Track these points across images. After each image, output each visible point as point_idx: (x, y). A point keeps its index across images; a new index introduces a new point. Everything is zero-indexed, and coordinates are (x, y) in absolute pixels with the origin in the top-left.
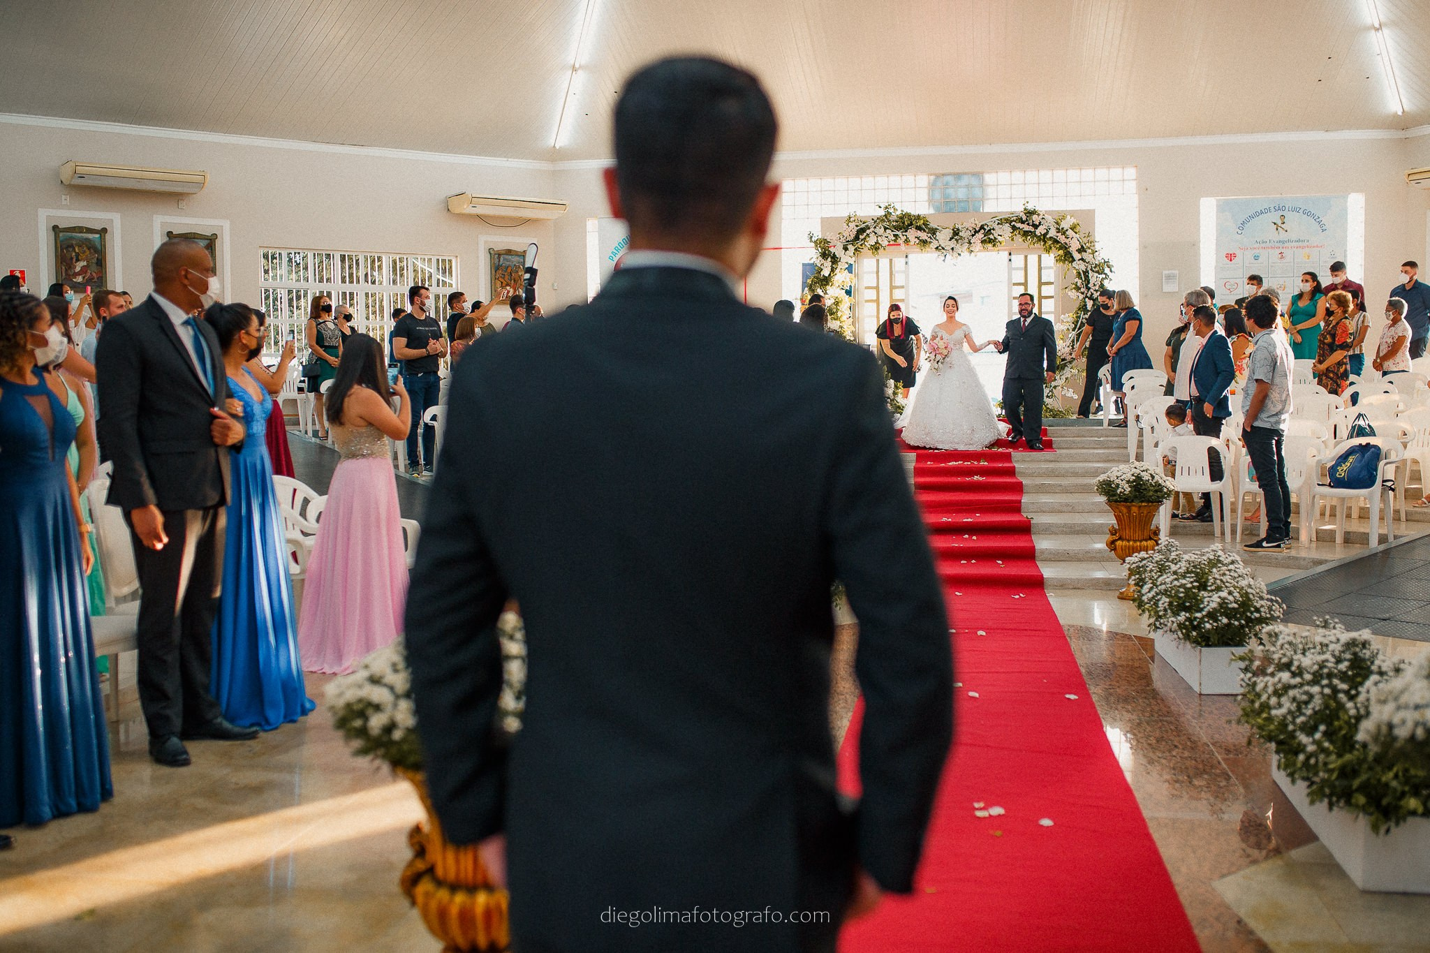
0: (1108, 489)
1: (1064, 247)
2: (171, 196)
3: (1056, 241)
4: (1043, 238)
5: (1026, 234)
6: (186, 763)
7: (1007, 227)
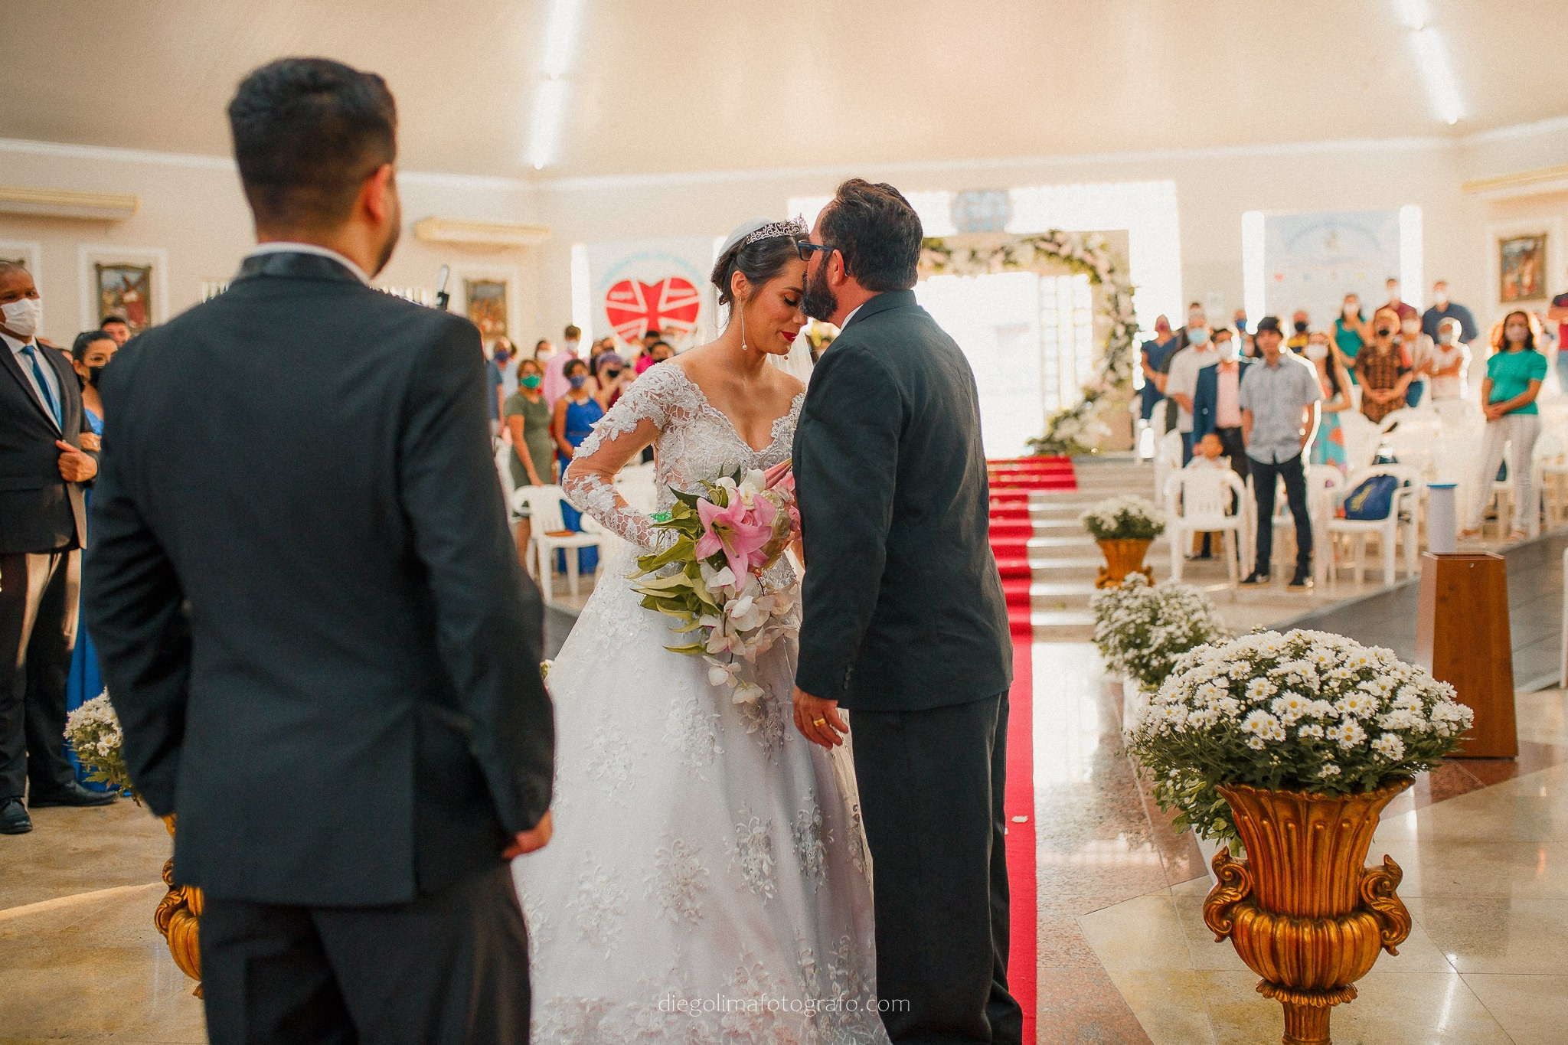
0: (1094, 526)
1: (1093, 268)
2: (99, 223)
3: (1082, 262)
4: (1069, 259)
5: (1051, 254)
6: (25, 830)
7: (1029, 249)
